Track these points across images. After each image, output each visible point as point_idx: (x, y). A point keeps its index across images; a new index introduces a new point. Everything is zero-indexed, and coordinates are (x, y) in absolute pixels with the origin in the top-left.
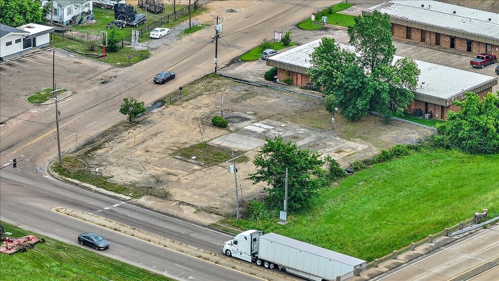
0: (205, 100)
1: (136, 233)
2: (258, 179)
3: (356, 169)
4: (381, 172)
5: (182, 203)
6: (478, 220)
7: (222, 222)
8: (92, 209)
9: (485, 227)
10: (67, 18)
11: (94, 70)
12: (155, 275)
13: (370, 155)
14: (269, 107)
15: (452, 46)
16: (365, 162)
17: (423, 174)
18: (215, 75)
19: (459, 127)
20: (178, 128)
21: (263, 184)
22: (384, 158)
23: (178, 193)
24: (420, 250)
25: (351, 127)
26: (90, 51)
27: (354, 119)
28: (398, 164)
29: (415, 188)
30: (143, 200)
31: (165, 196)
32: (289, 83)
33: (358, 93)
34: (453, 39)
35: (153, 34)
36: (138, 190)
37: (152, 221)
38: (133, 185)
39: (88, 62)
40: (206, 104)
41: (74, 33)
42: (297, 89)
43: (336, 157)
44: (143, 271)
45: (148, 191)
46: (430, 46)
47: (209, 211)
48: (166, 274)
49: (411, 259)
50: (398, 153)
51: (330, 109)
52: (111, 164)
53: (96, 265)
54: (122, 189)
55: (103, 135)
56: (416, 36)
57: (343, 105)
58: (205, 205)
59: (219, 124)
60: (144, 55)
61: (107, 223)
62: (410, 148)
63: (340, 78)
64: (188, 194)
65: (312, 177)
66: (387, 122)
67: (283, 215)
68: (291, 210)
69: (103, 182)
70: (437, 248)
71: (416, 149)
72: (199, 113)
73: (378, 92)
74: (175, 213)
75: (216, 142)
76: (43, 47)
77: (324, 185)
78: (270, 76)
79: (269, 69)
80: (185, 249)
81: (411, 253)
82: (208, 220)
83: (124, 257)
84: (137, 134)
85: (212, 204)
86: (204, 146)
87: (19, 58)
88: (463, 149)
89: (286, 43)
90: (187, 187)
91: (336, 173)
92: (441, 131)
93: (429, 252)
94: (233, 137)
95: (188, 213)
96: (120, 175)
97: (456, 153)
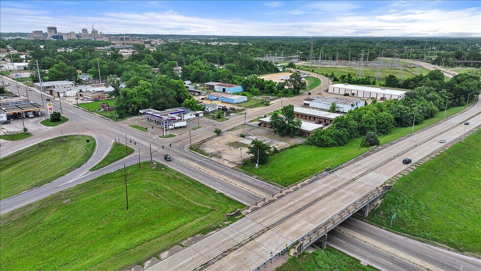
0: (241, 130)
1: (206, 170)
2: (250, 153)
3: (282, 150)
4: (290, 151)
5: (225, 160)
6: (327, 170)
7: (236, 167)
8: (194, 161)
9: (330, 173)
10: (210, 111)
11: (212, 122)
12: (207, 187)
13: (287, 146)
14: (258, 132)
15: (310, 119)
16: (285, 148)
17: (304, 152)
18: (245, 124)
19: (314, 139)
20: (231, 137)
21: (251, 155)
22: (291, 147)
23: (224, 156)
24: (306, 182)
25: (281, 138)
26: (213, 118)
27: (282, 136)
28: (296, 149)
29: (301, 157)
30: (212, 158)
31: (220, 157)
32: (265, 126)
33: (284, 128)
34: (310, 117)
35: (231, 115)
36: (212, 155)
37: (213, 166)
38: (211, 153)
39: (212, 120)
40: (241, 131)
41: (211, 114)
42: (267, 128)
43: (276, 147)
44: (203, 185)
45: (215, 155)
46: (303, 119)
47: (233, 163)
48: (211, 186)
49: (303, 186)
50: (295, 146)
51: (275, 132)
52: (207, 147)
53: (187, 182)
54: (207, 155)
55: (208, 139)
56: (300, 116)
57: (279, 132)
58: (231, 161)
59: (242, 136)
60: (227, 119)
61: (197, 166)
62: (299, 144)
63: (279, 123)
64: (228, 157)
65: (267, 153)
66: (292, 137)
67: (257, 165)
68: (259, 164)
69: (202, 152)
70: (313, 181)
71: (301, 145)
72: (237, 133)
73: (290, 128)
74: (222, 163)
75: (240, 141)
76: (201, 117)
77: (271, 155)
78: (260, 125)
79: (260, 122)
80: (221, 176)
81: (302, 183)
82: (232, 166)
83: (198, 179)
84: (218, 138)
85: (234, 160)
86: (236, 142)
87: (194, 119)
88: (316, 145)
89: (265, 117)
90: (228, 155)
91: (276, 151)
92: (309, 140)
93: (310, 183)
94: (246, 140)
95: (226, 163)
96: (208, 150)
97: (314, 147)
